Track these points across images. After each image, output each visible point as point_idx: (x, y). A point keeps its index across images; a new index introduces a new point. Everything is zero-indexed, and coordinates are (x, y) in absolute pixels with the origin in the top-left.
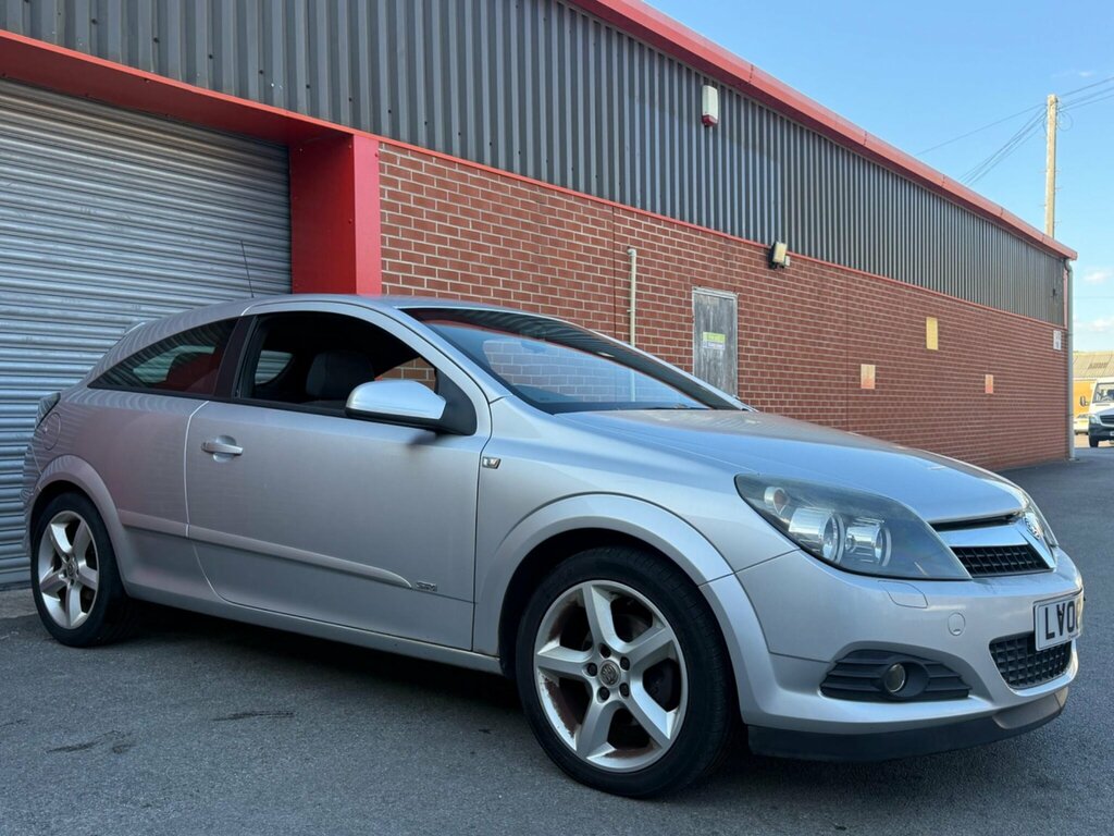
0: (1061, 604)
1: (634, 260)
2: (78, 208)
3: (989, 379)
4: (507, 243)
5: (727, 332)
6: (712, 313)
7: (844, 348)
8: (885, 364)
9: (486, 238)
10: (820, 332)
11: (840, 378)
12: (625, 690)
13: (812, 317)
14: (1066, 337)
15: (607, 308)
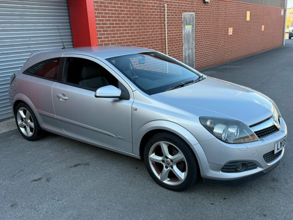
0: (281, 141)
1: (166, 7)
2: (9, 13)
3: (263, 27)
4: (130, 8)
5: (192, 25)
6: (188, 20)
7: (224, 24)
8: (235, 27)
9: (124, 8)
10: (218, 20)
11: (223, 33)
12: (172, 167)
13: (216, 16)
14: (285, 11)
15: (159, 23)
